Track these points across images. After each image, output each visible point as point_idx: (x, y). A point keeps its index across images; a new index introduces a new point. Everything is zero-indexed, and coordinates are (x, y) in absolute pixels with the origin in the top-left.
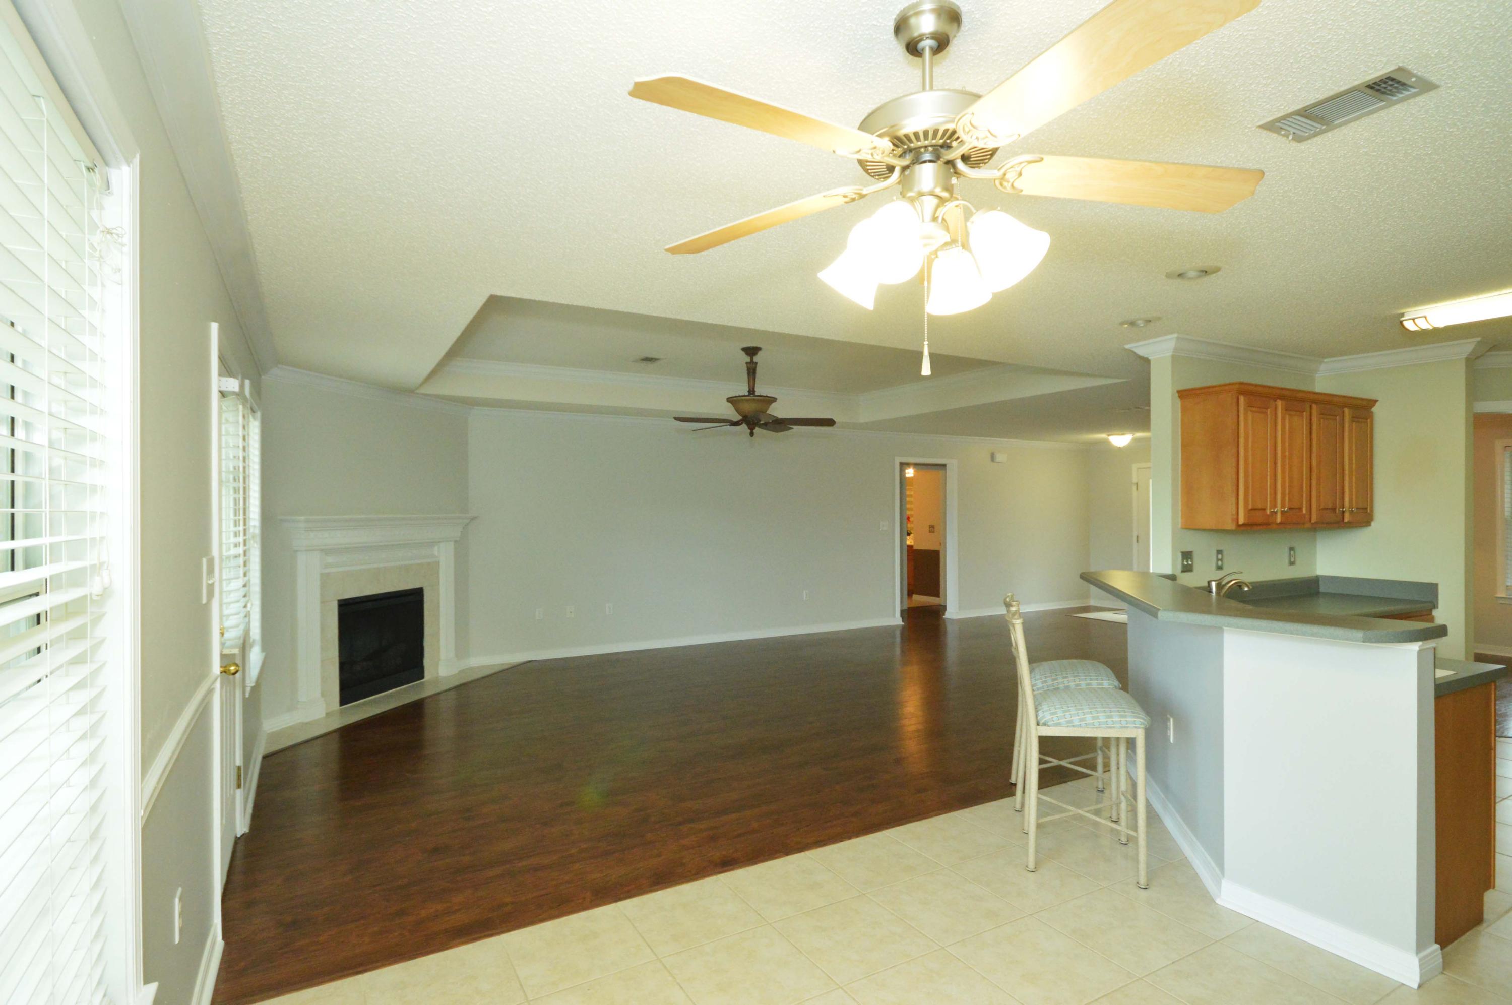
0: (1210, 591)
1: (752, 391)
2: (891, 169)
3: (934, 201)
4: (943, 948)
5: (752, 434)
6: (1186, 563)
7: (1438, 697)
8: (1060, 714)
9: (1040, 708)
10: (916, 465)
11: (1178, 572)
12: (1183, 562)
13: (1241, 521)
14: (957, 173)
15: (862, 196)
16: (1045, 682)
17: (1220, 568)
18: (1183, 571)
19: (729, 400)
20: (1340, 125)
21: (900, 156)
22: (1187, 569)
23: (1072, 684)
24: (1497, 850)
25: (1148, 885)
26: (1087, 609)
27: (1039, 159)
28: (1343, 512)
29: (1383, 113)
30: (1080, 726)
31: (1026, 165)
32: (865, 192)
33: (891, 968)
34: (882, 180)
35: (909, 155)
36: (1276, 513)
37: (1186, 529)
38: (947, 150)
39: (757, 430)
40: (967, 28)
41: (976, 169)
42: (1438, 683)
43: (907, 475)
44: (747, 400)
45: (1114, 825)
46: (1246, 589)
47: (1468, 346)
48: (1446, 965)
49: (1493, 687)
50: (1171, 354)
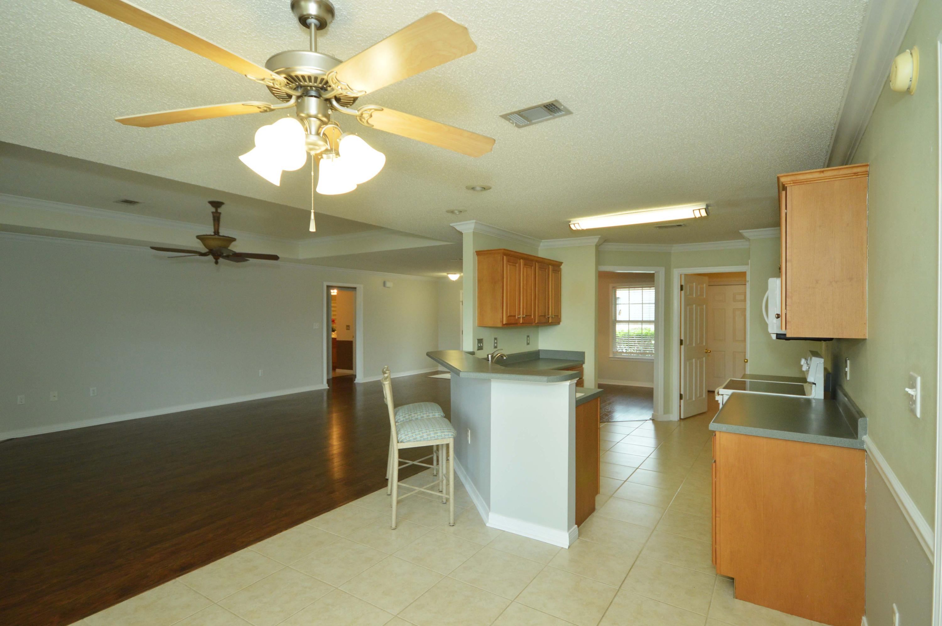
0: (489, 361)
1: (217, 232)
2: (290, 97)
3: (318, 122)
4: (337, 588)
5: (217, 263)
6: (479, 345)
7: (577, 407)
8: (410, 435)
9: (399, 432)
10: (339, 288)
11: (476, 350)
12: (478, 345)
13: (504, 322)
14: (333, 108)
15: (272, 110)
16: (405, 417)
17: (495, 347)
18: (478, 350)
19: (198, 237)
20: (535, 123)
21: (295, 89)
22: (480, 348)
23: (419, 417)
24: (601, 475)
25: (454, 523)
26: (437, 373)
27: (381, 109)
28: (549, 317)
29: (552, 121)
30: (421, 440)
31: (373, 111)
32: (272, 107)
33: (301, 610)
34: (285, 102)
35: (301, 89)
36: (520, 318)
37: (480, 326)
38: (325, 91)
39: (221, 260)
40: (339, 19)
41: (345, 107)
42: (577, 400)
43: (332, 294)
44: (213, 239)
45: (440, 494)
46: (505, 358)
47: (595, 240)
48: (580, 534)
49: (599, 400)
50: (472, 231)
